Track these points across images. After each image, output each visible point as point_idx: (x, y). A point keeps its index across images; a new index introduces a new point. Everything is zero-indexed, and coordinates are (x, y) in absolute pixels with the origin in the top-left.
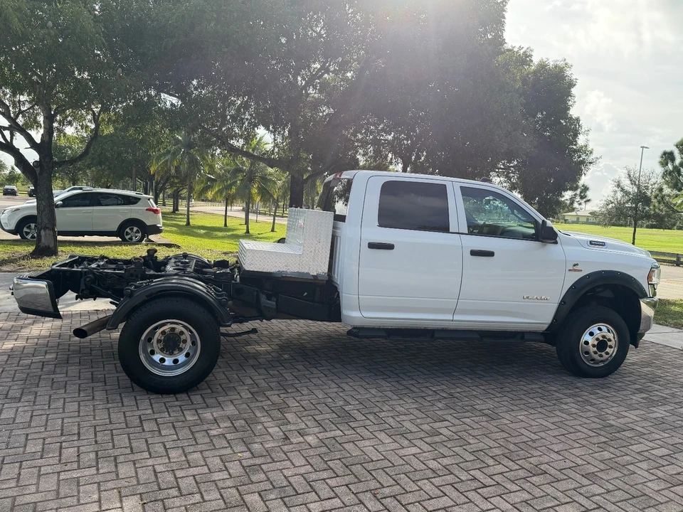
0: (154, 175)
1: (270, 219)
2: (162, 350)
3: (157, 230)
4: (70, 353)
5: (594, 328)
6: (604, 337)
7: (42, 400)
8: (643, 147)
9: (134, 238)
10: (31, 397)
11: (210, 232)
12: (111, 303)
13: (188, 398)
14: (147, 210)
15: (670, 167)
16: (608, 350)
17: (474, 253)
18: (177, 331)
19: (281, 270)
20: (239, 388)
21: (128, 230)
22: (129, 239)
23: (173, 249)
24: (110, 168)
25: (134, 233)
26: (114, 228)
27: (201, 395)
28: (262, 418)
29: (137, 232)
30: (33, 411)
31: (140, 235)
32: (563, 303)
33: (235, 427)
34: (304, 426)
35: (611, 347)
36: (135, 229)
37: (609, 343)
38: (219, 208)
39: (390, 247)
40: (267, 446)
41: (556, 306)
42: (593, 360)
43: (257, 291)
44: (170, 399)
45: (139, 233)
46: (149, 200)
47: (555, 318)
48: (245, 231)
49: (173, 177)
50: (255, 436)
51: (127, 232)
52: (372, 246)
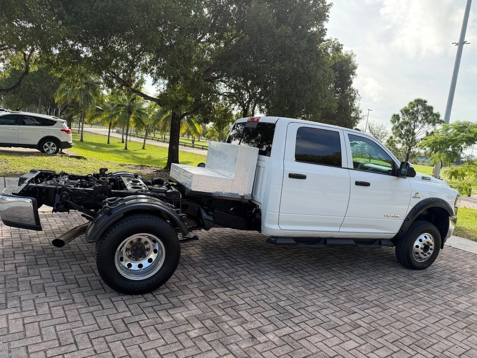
0: (57, 104)
1: (142, 141)
2: (129, 257)
3: (67, 145)
4: (35, 254)
5: (422, 237)
6: (428, 242)
7: (28, 305)
8: (369, 110)
9: (50, 150)
10: (16, 302)
11: (99, 147)
12: (82, 215)
13: (154, 299)
14: (61, 130)
15: (396, 124)
16: (429, 251)
17: (357, 183)
18: (143, 241)
19: (218, 191)
20: (190, 286)
21: (46, 144)
22: (47, 151)
23: (81, 160)
24: (21, 96)
25: (51, 147)
26: (36, 142)
27: (163, 294)
28: (224, 317)
29: (53, 146)
30: (23, 318)
31: (55, 148)
32: (407, 220)
33: (207, 328)
34: (260, 325)
35: (431, 249)
36: (52, 144)
37: (431, 247)
38: (104, 130)
39: (303, 177)
40: (243, 347)
41: (403, 221)
42: (420, 258)
43: (198, 207)
44: (139, 299)
45: (55, 147)
46: (63, 123)
47: (401, 230)
48: (124, 148)
49: (69, 106)
50: (227, 336)
51: (45, 146)
52: (291, 176)
